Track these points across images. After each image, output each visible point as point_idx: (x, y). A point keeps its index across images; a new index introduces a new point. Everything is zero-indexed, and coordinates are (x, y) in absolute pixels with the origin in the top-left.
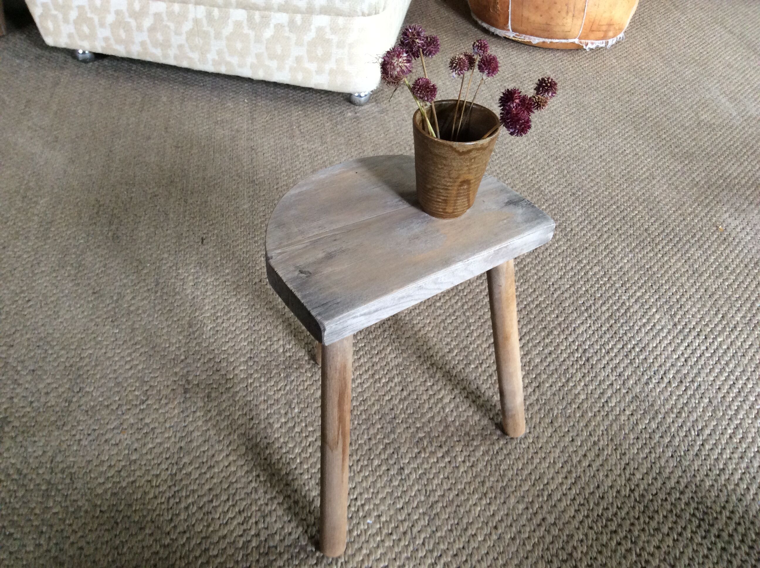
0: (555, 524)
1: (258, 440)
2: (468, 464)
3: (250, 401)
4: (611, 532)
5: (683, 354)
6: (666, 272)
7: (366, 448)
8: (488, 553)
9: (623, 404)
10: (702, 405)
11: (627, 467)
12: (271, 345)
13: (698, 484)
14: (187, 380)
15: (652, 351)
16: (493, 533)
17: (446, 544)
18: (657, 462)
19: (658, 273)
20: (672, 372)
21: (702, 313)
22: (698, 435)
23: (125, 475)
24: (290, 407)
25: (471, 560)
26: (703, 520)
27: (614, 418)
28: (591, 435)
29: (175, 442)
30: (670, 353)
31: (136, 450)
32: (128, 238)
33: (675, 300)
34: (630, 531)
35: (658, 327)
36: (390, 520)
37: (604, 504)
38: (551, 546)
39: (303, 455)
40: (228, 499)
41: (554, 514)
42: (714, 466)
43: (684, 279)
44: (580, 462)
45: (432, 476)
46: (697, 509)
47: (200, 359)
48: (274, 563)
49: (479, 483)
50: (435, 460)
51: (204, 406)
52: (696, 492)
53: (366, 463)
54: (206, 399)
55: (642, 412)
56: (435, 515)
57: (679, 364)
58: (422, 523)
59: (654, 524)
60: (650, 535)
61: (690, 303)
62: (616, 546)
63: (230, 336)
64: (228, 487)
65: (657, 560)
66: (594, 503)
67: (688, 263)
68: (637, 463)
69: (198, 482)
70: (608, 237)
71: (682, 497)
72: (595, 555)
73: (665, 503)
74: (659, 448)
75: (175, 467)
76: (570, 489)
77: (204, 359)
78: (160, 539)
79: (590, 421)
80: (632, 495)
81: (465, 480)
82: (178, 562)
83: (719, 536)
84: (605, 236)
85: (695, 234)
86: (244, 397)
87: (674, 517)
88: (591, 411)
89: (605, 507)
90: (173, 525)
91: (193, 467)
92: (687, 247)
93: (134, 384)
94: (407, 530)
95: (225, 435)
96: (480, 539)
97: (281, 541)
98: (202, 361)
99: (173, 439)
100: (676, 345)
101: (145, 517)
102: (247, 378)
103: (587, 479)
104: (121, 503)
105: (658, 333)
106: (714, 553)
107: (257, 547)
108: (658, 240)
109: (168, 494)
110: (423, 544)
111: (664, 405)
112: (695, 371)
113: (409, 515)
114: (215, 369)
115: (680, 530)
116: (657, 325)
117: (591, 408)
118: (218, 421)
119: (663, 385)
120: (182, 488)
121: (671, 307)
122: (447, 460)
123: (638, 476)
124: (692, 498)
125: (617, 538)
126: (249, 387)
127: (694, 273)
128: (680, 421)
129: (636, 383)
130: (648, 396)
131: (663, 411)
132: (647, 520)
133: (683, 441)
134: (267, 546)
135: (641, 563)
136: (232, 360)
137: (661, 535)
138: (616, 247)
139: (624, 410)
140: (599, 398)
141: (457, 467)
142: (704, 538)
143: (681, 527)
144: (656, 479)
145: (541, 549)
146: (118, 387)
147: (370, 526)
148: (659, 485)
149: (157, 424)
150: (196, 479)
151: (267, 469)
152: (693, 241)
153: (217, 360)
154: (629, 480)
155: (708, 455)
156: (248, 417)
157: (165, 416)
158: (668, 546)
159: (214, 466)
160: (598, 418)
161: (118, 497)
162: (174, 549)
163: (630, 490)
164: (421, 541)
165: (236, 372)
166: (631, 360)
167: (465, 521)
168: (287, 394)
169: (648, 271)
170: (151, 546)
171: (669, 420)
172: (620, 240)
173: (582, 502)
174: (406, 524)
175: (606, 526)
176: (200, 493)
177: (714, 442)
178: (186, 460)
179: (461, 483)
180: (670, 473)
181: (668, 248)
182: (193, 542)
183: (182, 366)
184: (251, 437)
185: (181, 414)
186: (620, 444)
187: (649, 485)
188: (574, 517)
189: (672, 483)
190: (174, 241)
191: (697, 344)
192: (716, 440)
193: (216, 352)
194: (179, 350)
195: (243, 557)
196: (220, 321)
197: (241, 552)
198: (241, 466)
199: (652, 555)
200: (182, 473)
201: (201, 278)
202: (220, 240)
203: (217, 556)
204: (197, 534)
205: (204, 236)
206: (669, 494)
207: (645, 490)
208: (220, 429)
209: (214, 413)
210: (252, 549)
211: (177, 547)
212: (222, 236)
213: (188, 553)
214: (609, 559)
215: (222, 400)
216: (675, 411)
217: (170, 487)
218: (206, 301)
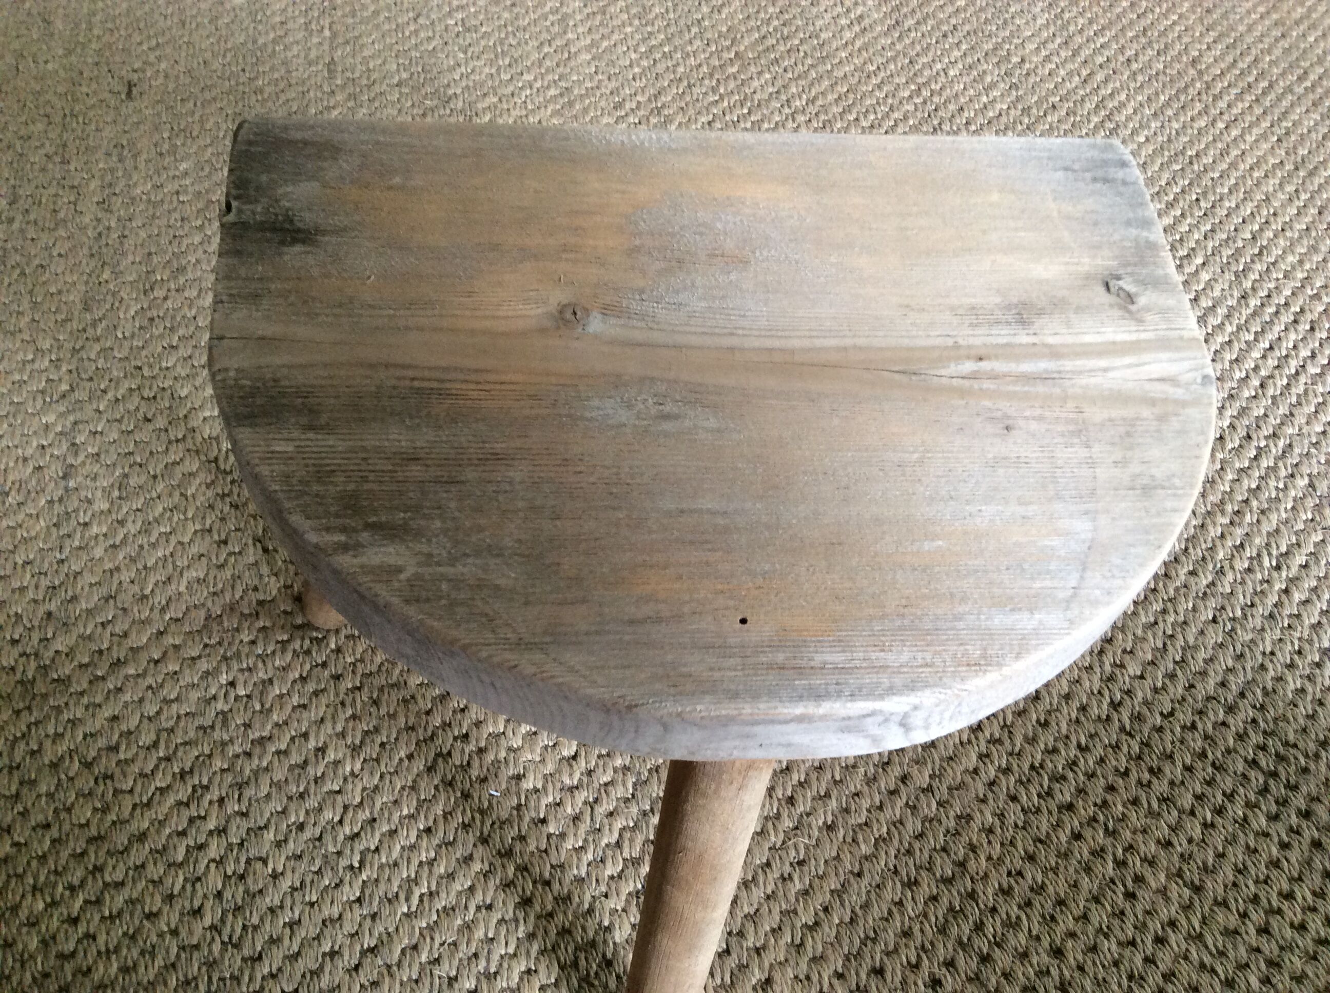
4: (1060, 808)
5: (1256, 369)
6: (1233, 165)
8: (768, 864)
10: (1293, 493)
13: (1269, 687)
14: (74, 444)
16: (785, 814)
18: (1180, 636)
19: (1213, 170)
21: (1307, 266)
22: (1278, 568)
26: (1274, 775)
29: (35, 601)
30: (1227, 365)
33: (1249, 236)
34: (1105, 803)
36: (544, 788)
37: (1047, 739)
38: (917, 845)
40: (155, 744)
41: (929, 766)
42: (1310, 642)
43: (1273, 182)
46: (1263, 748)
48: (258, 900)
51: (109, 511)
52: (1262, 707)
54: (116, 493)
56: (650, 771)
57: (1246, 394)
58: (619, 792)
59: (1161, 787)
61: (1282, 242)
62: (1068, 842)
63: (181, 332)
64: (158, 713)
65: (1162, 877)
66: (1026, 738)
67: (1285, 144)
68: (1130, 637)
69: (85, 700)
70: (1106, 81)
71: (1231, 721)
72: (1018, 863)
73: (1189, 736)
74: (1187, 601)
75: (33, 664)
77: (116, 389)
80: (1115, 716)
83: (1306, 815)
84: (1100, 77)
85: (1305, 73)
87: (1210, 770)
89: (1051, 743)
90: (20, 808)
91: (75, 663)
92: (1285, 103)
94: (581, 813)
95: (156, 584)
97: (279, 844)
98: (110, 395)
99: (31, 594)
100: (1244, 346)
106: (1294, 856)
107: (220, 862)
108: (1219, 86)
110: (619, 844)
112: (1283, 410)
113: (590, 773)
114: (140, 415)
115: (1220, 800)
116: (1203, 298)
118: (141, 547)
121: (1238, 252)
123: (1134, 669)
124: (1254, 721)
125: (1072, 823)
127: (1297, 169)
128: (1239, 532)
132: (1146, 776)
133: (1243, 582)
134: (243, 858)
135: (1125, 886)
136: (184, 393)
137: (1175, 813)
138: (1122, 105)
142: (1274, 818)
143: (1224, 794)
144: (1172, 676)
145: (893, 852)
147: (494, 802)
148: (1180, 691)
150: (82, 694)
151: (255, 666)
152: (1299, 90)
153: (148, 393)
154: (1111, 678)
155: (1298, 616)
156: (216, 537)
157: (14, 537)
159: (126, 661)
162: (20, 870)
163: (1112, 703)
164: (614, 838)
165: (191, 424)
169: (1191, 163)
171: (1214, 532)
172: (1132, 85)
173: (997, 736)
174: (581, 796)
175: (1050, 793)
176: (88, 729)
177: (1314, 583)
178: (60, 645)
180: (1206, 662)
181: (1240, 105)
183: (62, 409)
184: (220, 586)
185: (54, 530)
187: (1156, 690)
188: (976, 771)
189: (1211, 685)
190: (61, 89)
191: (1291, 345)
192: (1319, 579)
193: (146, 372)
194: (58, 368)
195: (183, 887)
196: (159, 293)
197: (180, 872)
198: (193, 659)
199: (1151, 862)
200: (49, 679)
201: (122, 182)
202: (171, 86)
203: (122, 884)
204: (76, 831)
205: (135, 77)
206: (1200, 712)
207: (1146, 703)
208: (145, 567)
209: (132, 528)
210: (208, 866)
211: (28, 863)
212: (177, 77)
213: (52, 878)
214: (1050, 875)
215: (154, 495)
216: (1229, 508)
217: (18, 713)
218: (129, 243)
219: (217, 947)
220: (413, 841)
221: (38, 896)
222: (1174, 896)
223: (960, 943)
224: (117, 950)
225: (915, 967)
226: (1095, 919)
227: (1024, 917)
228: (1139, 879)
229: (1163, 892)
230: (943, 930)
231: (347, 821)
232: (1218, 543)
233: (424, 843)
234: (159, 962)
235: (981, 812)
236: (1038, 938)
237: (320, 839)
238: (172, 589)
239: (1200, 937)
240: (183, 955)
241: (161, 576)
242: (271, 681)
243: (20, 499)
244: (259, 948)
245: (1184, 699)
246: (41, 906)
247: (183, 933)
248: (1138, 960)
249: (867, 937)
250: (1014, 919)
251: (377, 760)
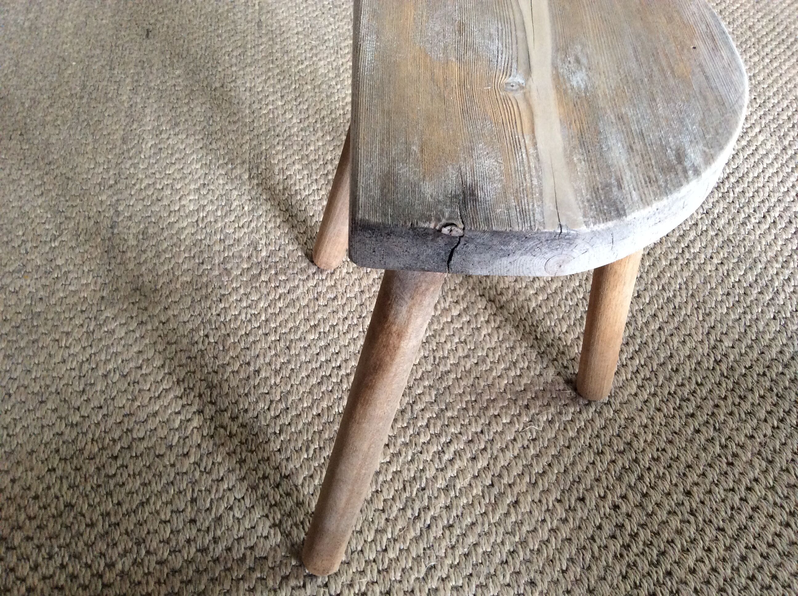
0: (609, 403)
1: (209, 291)
2: (493, 324)
3: (201, 240)
4: (687, 416)
6: (775, 81)
7: (356, 303)
8: (515, 440)
9: (709, 251)
11: (713, 332)
12: (232, 169)
14: (116, 211)
15: (753, 182)
16: (524, 413)
17: (459, 426)
18: (754, 326)
19: (764, 83)
20: (779, 209)
23: (25, 332)
24: (255, 248)
25: (491, 449)
27: (697, 268)
28: (664, 289)
29: (94, 290)
30: (776, 184)
31: (41, 299)
32: (50, 29)
33: (786, 118)
34: (713, 414)
35: (762, 152)
37: (678, 379)
38: (602, 432)
39: (270, 311)
40: (163, 366)
44: (647, 324)
45: (443, 340)
47: (134, 185)
49: (507, 349)
50: (449, 320)
51: (137, 246)
53: (355, 321)
54: (141, 237)
55: (736, 260)
56: (445, 388)
57: (788, 199)
58: (427, 398)
59: (746, 406)
60: (741, 420)
62: (692, 434)
63: (177, 156)
64: (164, 350)
65: (749, 454)
66: (665, 378)
68: (725, 326)
69: (123, 342)
71: (786, 371)
72: (663, 445)
73: (762, 379)
74: (757, 307)
75: (93, 323)
76: (632, 358)
77: (141, 184)
78: (67, 416)
79: (663, 271)
80: (718, 368)
81: (489, 346)
82: (88, 447)
86: (192, 234)
87: (775, 398)
88: (666, 259)
89: (680, 381)
90: (85, 397)
91: (118, 323)
93: (45, 215)
95: (163, 284)
96: (504, 421)
97: (233, 419)
98: (138, 186)
99: (92, 287)
100: (785, 175)
101: (48, 386)
102: (197, 210)
103: (656, 346)
104: (16, 369)
105: (761, 160)
107: (199, 429)
108: (765, 40)
109: (81, 358)
110: (427, 426)
111: (765, 252)
114: (154, 197)
115: (782, 414)
116: (760, 149)
117: (666, 254)
119: (765, 226)
120: (102, 350)
121: (780, 127)
122: (465, 319)
123: (727, 343)
125: (695, 424)
126: (200, 222)
128: (787, 272)
129: (729, 223)
130: (744, 239)
131: (764, 259)
132: (737, 400)
133: (790, 298)
134: (213, 427)
135: (727, 458)
136: (178, 187)
137: (756, 421)
139: (711, 258)
140: (678, 241)
141: (478, 329)
143: (784, 411)
144: (751, 347)
145: (588, 436)
146: (22, 218)
148: (756, 355)
149: (71, 267)
150: (121, 339)
151: (220, 327)
153: (159, 186)
154: (715, 347)
156: (197, 261)
157: (83, 257)
158: (765, 436)
159: (146, 323)
160: (675, 267)
161: (14, 360)
162: (84, 430)
163: (715, 360)
164: (424, 424)
165: (183, 203)
166: (723, 193)
167: (486, 397)
168: (252, 232)
170: (54, 424)
171: (772, 271)
173: (648, 376)
175: (680, 407)
176: (124, 357)
178: (109, 313)
179: (483, 349)
180: (770, 340)
181: (778, 50)
182: (111, 421)
183: (110, 193)
184: (199, 285)
185: (105, 254)
186: (704, 302)
187: (741, 355)
188: (636, 395)
189: (774, 352)
190: (110, 33)
193: (158, 176)
194: (108, 172)
195: (178, 441)
196: (165, 136)
197: (177, 433)
198: (184, 322)
199: (742, 447)
200: (102, 331)
201: (143, 81)
202: (171, 32)
203: (143, 438)
204: (117, 410)
205: (151, 28)
206: (768, 367)
207: (735, 361)
208: (157, 275)
209: (150, 254)
210: (192, 430)
211: (89, 426)
212: (174, 28)
213: (103, 434)
214: (682, 451)
215: (162, 238)
216: (780, 259)
217: (84, 348)
218: (148, 111)
219: (197, 474)
220: (310, 420)
221: (95, 443)
222: (757, 466)
223: (630, 486)
224: (140, 474)
225: (603, 498)
226: (710, 477)
227: (667, 473)
228: (735, 455)
229: (751, 463)
230: (619, 479)
231: (272, 409)
232: (775, 277)
233: (316, 421)
234: (164, 481)
235: (640, 416)
236: (676, 485)
237: (257, 417)
238: (172, 286)
239: (773, 488)
240: (178, 477)
241: (165, 279)
242: (228, 335)
243: (87, 238)
244: (221, 475)
245: (758, 360)
246: (96, 449)
247: (178, 466)
248: (737, 499)
249: (574, 481)
250: (661, 474)
251: (289, 378)
